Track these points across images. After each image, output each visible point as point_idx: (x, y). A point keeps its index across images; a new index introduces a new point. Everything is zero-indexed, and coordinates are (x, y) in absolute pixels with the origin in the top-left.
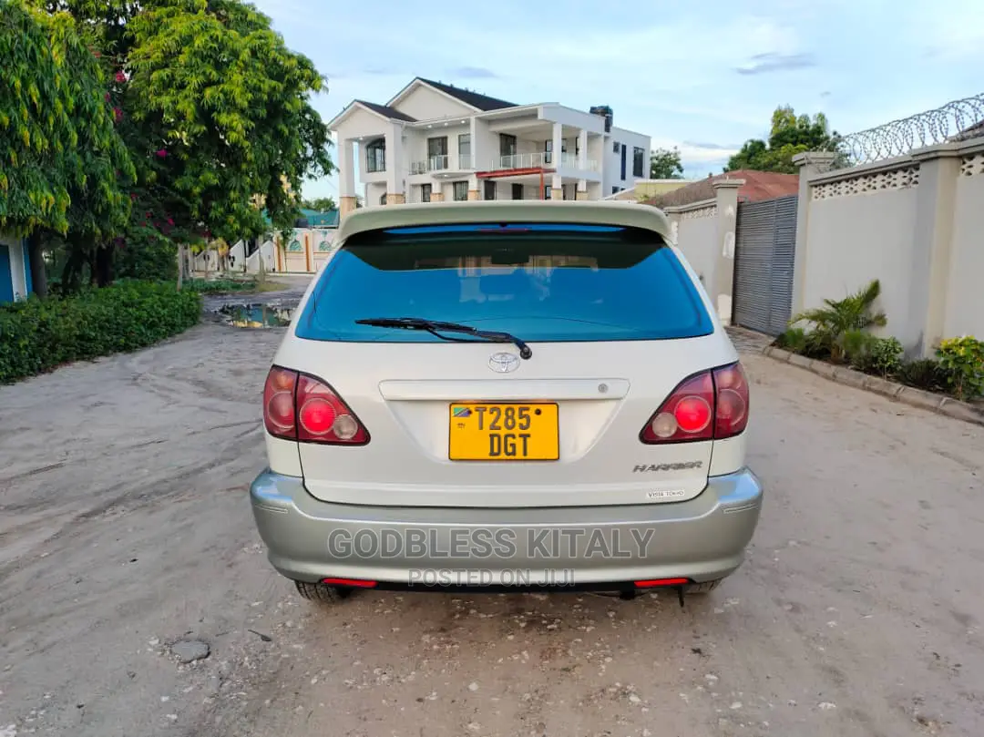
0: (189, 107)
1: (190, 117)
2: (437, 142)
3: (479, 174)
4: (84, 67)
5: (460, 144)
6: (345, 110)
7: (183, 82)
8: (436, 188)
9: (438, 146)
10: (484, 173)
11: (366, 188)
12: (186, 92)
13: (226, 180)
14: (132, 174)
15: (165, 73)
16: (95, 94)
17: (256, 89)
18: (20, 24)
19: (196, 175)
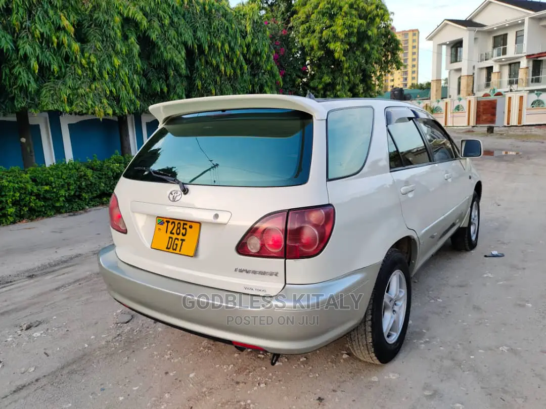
0: (315, 42)
1: (315, 48)
2: (500, 39)
3: (528, 56)
4: (261, 30)
5: (516, 37)
6: (438, 26)
7: (314, 29)
8: (496, 69)
9: (500, 41)
10: (533, 55)
11: (450, 72)
12: (315, 34)
13: (335, 79)
14: (280, 82)
15: (305, 26)
16: (264, 43)
17: (351, 26)
18: (223, 16)
19: (321, 78)
